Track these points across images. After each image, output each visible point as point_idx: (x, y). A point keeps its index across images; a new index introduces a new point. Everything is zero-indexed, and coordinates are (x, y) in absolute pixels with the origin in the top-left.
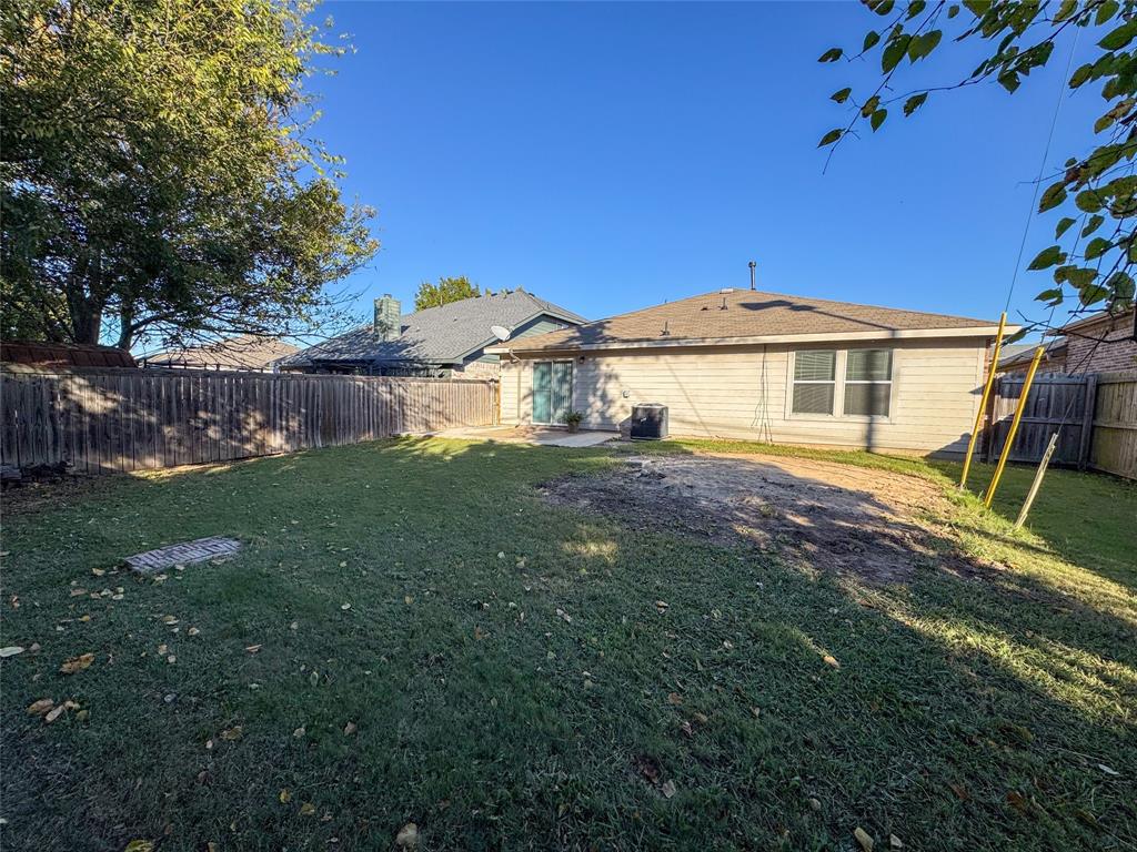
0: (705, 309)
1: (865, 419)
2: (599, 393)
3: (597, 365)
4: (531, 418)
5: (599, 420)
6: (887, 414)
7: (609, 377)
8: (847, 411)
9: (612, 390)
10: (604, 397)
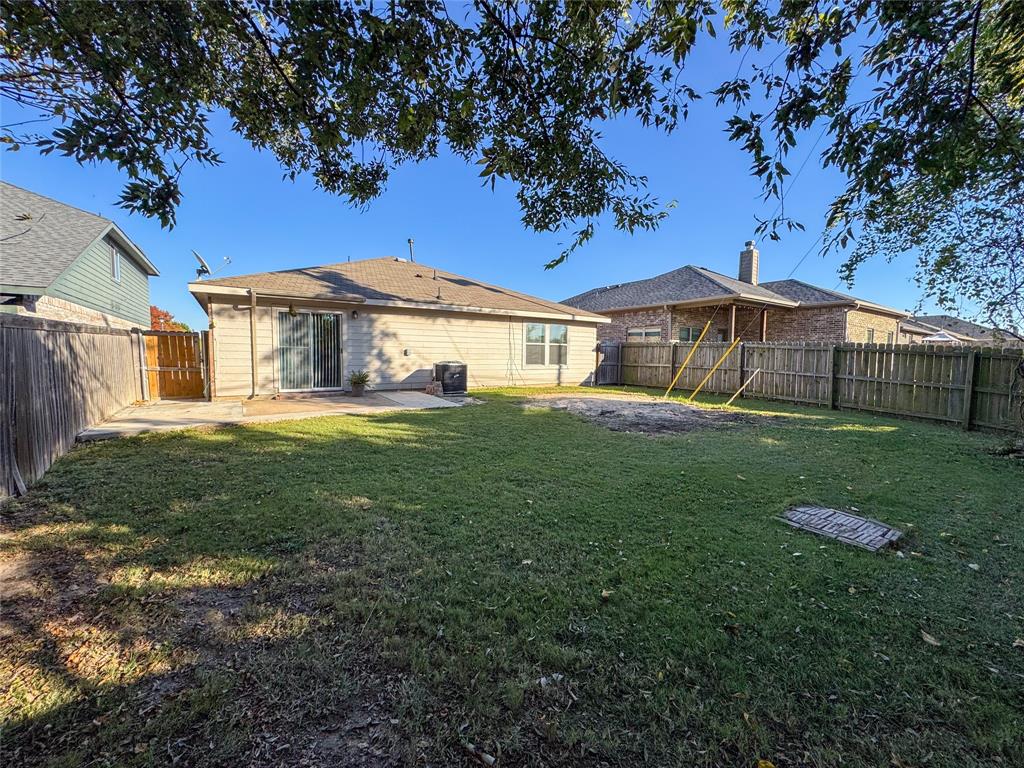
0: (418, 276)
1: (557, 367)
2: (375, 352)
3: (372, 322)
4: (278, 385)
5: (378, 380)
6: (565, 363)
7: (385, 335)
8: (551, 362)
9: (390, 348)
10: (380, 355)
